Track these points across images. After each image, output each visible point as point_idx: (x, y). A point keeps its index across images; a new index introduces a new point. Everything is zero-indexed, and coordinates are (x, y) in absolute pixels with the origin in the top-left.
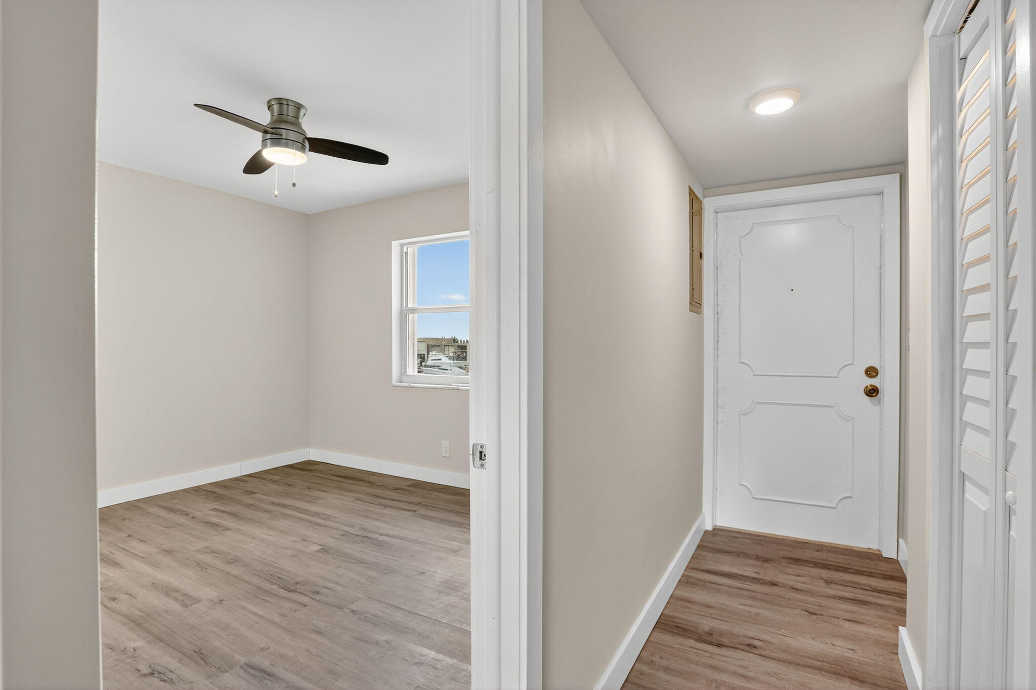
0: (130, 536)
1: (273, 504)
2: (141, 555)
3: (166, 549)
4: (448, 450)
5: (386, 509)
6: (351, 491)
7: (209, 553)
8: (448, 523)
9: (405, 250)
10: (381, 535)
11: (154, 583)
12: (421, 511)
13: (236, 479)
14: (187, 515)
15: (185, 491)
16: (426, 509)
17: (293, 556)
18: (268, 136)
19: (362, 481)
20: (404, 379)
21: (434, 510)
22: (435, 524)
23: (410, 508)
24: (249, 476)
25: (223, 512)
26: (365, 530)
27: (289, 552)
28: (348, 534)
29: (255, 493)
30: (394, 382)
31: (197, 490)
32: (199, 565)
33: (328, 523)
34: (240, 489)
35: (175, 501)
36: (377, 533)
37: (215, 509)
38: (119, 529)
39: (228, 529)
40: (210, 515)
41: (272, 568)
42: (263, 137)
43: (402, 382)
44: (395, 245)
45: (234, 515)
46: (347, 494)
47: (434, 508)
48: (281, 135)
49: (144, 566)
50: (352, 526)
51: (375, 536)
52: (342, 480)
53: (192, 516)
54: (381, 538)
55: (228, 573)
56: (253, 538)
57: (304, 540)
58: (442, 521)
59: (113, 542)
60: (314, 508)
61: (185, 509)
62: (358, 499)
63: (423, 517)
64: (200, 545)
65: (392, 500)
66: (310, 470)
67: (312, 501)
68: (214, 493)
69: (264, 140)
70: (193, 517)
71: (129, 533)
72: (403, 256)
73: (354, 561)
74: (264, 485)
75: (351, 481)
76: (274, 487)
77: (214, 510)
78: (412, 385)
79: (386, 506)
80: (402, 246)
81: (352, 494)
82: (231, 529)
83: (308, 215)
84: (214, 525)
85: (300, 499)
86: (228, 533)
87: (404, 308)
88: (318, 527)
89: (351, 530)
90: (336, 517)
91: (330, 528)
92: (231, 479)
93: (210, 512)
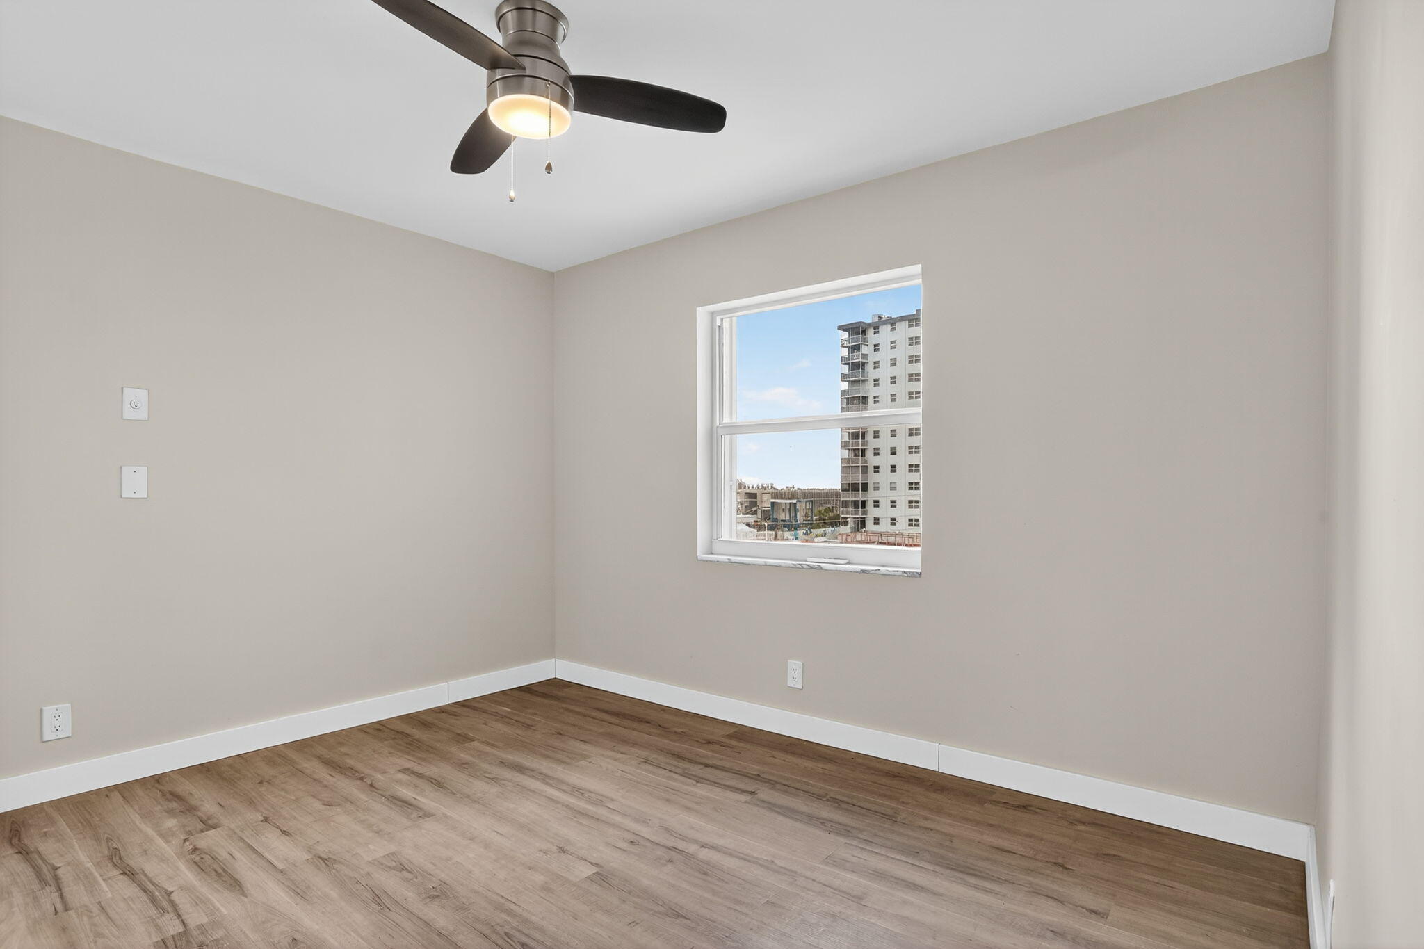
0: (266, 820)
1: (503, 763)
2: (280, 866)
3: (322, 855)
4: (800, 675)
5: (699, 784)
6: (634, 744)
7: (394, 868)
8: (822, 823)
9: (718, 323)
10: (702, 847)
11: (294, 940)
12: (765, 794)
13: (441, 710)
14: (362, 779)
15: (363, 729)
16: (770, 789)
17: (546, 888)
18: (499, 73)
19: (648, 722)
20: (716, 547)
21: (786, 792)
22: (799, 825)
23: (742, 786)
24: (463, 704)
25: (420, 776)
26: (668, 830)
27: (539, 878)
28: (642, 842)
29: (472, 740)
30: (701, 554)
31: (379, 730)
32: (377, 898)
33: (601, 812)
34: (448, 730)
35: (344, 749)
36: (696, 842)
37: (408, 769)
38: (251, 803)
39: (426, 815)
40: (399, 782)
41: (509, 919)
42: (489, 77)
43: (712, 554)
44: (702, 313)
45: (438, 784)
46: (624, 749)
47: (786, 788)
48: (524, 68)
49: (282, 894)
50: (645, 821)
51: (692, 848)
52: (613, 719)
53: (369, 783)
54: (704, 854)
55: (427, 924)
56: (472, 839)
57: (562, 850)
58: (810, 819)
59: (238, 831)
60: (574, 778)
61: (359, 766)
62: (646, 761)
63: (771, 806)
64: (379, 849)
65: (707, 766)
66: (558, 699)
67: (568, 760)
68: (407, 735)
69: (491, 84)
70: (371, 785)
71: (266, 814)
72: (715, 333)
73: (661, 909)
74: (485, 724)
75: (628, 723)
76: (502, 728)
77: (405, 771)
78: (734, 559)
79: (699, 780)
80: (713, 315)
81: (634, 750)
82: (432, 815)
83: (552, 275)
84: (405, 804)
85: (546, 757)
86: (428, 824)
87: (718, 424)
88: (584, 821)
89: (645, 831)
90: (612, 800)
91: (606, 823)
92: (432, 710)
93: (400, 776)
